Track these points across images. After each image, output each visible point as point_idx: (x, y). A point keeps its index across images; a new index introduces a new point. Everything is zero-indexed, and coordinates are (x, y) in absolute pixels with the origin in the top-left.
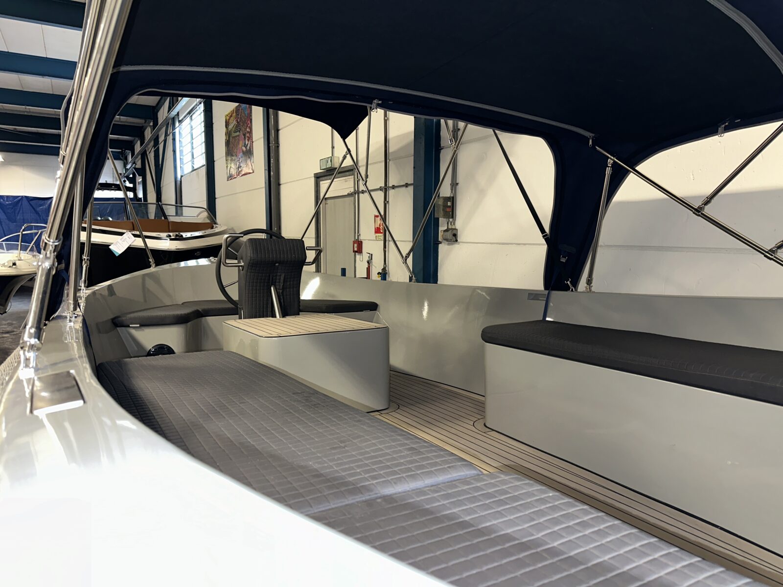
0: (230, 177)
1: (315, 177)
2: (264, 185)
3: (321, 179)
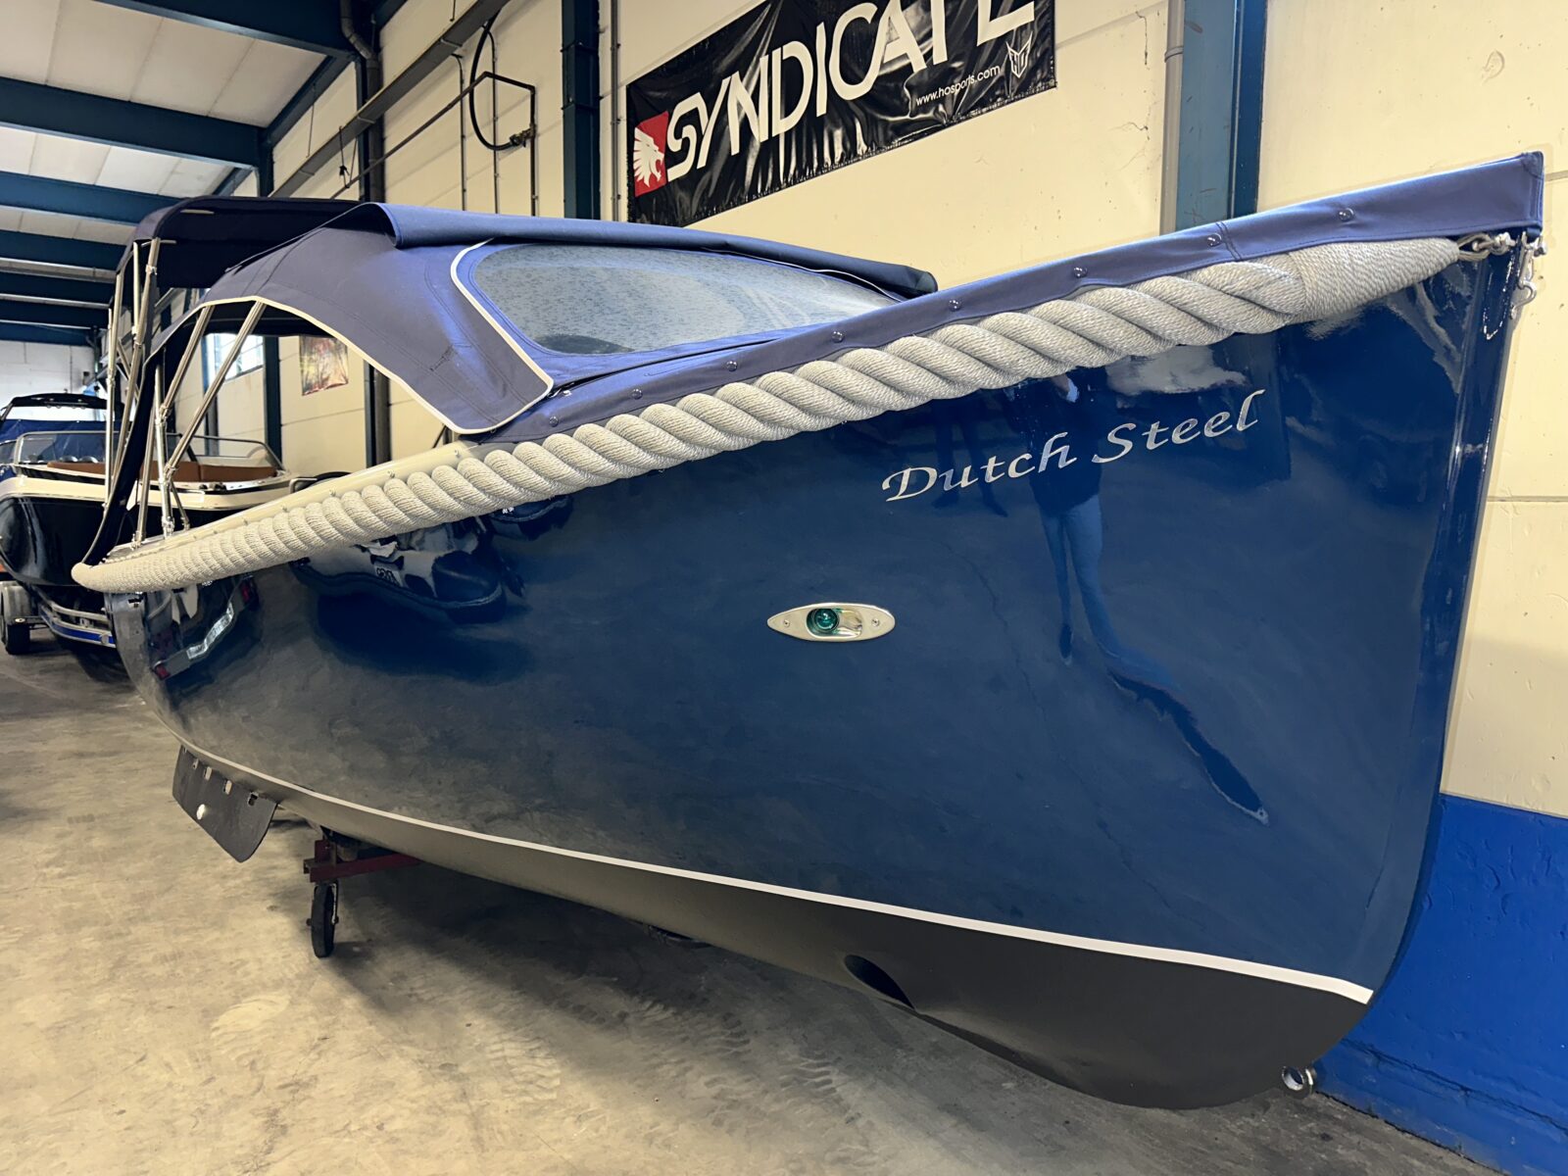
0: (308, 389)
2: (363, 405)
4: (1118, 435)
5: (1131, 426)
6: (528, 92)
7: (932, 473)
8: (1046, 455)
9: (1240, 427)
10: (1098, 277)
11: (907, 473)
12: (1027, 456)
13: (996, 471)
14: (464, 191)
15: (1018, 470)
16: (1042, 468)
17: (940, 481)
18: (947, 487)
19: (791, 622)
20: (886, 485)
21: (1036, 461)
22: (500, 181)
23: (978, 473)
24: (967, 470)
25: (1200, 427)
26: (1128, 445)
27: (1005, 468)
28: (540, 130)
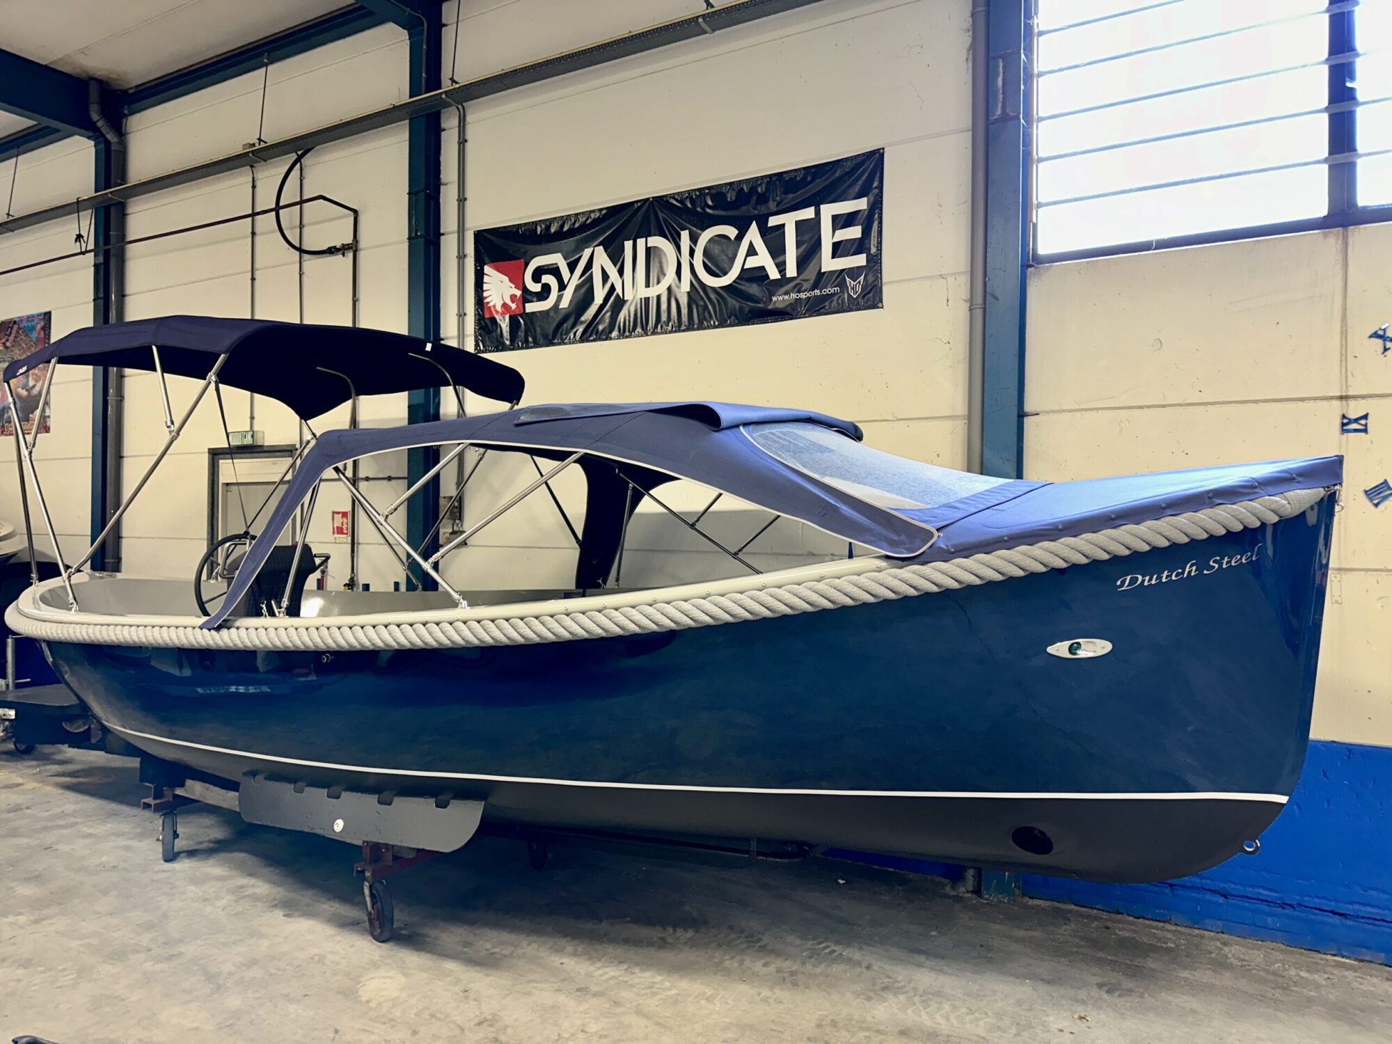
1: (209, 453)
3: (221, 456)
4: (1214, 562)
5: (1218, 558)
6: (351, 213)
7: (1140, 578)
8: (1187, 570)
9: (1254, 559)
10: (1221, 499)
11: (1129, 578)
12: (1180, 571)
13: (1167, 577)
14: (253, 279)
15: (1176, 576)
16: (1185, 576)
17: (1143, 581)
18: (1146, 584)
19: (1060, 649)
20: (1119, 583)
21: (1183, 573)
22: (304, 277)
23: (1159, 578)
24: (1155, 577)
25: (1241, 559)
26: (1216, 566)
27: (1171, 576)
28: (362, 245)
